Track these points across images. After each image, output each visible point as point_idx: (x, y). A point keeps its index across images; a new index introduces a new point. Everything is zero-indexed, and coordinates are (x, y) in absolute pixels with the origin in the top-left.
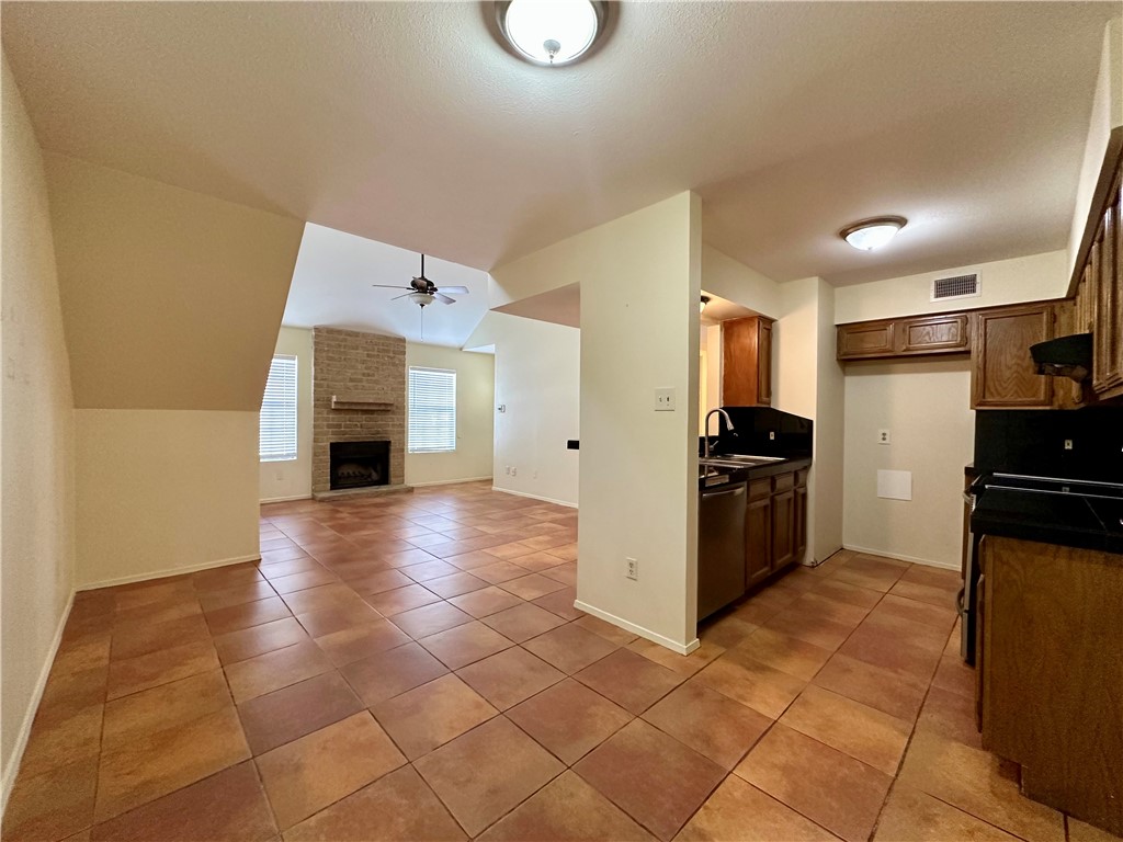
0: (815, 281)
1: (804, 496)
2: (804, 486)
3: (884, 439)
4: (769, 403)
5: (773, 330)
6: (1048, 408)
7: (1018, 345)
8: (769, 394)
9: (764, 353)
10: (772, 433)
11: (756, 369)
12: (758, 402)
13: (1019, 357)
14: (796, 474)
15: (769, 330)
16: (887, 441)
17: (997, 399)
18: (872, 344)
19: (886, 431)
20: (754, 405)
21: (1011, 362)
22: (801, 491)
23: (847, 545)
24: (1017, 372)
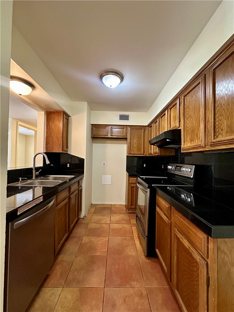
0: (86, 103)
1: (81, 190)
2: (81, 186)
3: (104, 165)
4: (67, 151)
5: (69, 120)
6: (143, 156)
7: (138, 137)
8: (67, 147)
9: (65, 129)
10: (68, 164)
11: (61, 135)
12: (62, 150)
13: (138, 141)
14: (79, 182)
15: (68, 120)
16: (105, 166)
17: (133, 152)
18: (102, 133)
19: (105, 162)
20: (61, 152)
21: (136, 142)
22: (80, 189)
23: (93, 203)
24: (137, 145)
